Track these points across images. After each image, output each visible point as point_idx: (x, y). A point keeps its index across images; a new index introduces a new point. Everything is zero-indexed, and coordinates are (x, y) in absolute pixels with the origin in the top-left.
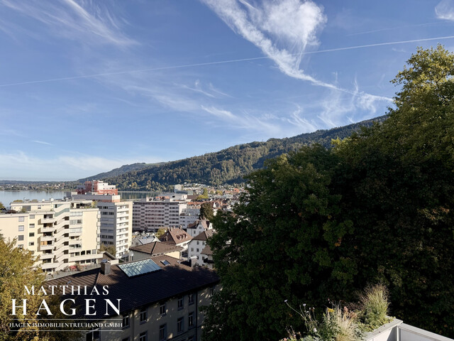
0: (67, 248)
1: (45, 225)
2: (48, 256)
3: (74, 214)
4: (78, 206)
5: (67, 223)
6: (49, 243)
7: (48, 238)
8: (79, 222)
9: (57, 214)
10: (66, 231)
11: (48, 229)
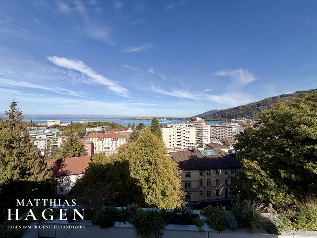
0: (185, 141)
1: (178, 133)
2: (178, 143)
3: (187, 129)
4: (188, 126)
5: (185, 132)
6: (179, 139)
7: (178, 137)
8: (189, 132)
9: (181, 129)
10: (184, 135)
11: (178, 134)
